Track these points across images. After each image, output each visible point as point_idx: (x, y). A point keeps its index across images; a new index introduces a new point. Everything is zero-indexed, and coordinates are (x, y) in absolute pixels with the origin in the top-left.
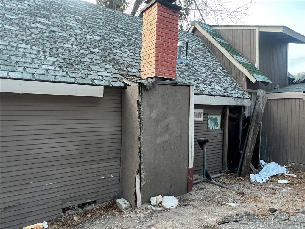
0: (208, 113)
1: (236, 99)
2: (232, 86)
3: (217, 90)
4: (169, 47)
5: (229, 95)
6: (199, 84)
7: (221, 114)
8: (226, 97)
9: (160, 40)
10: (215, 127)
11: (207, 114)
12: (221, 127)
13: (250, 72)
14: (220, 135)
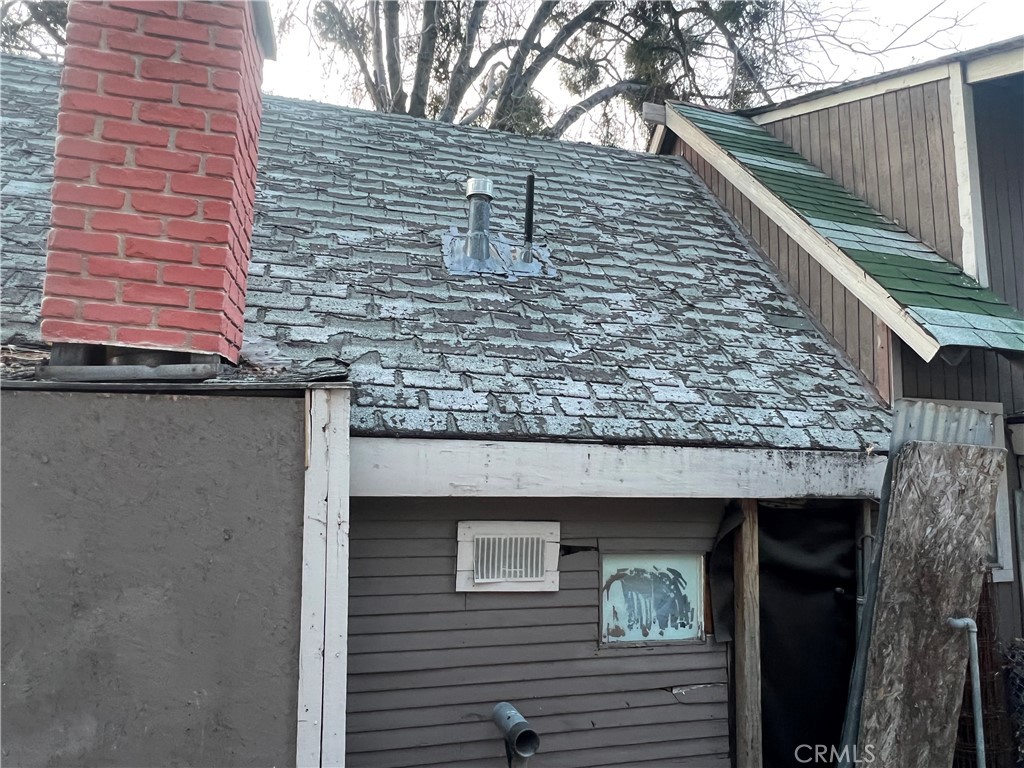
0: (603, 544)
1: (802, 459)
2: (797, 385)
3: (662, 407)
4: (168, 174)
5: (746, 434)
6: (528, 378)
7: (707, 546)
8: (715, 452)
9: (95, 139)
10: (663, 625)
11: (597, 549)
12: (710, 627)
13: (904, 299)
14: (707, 677)
